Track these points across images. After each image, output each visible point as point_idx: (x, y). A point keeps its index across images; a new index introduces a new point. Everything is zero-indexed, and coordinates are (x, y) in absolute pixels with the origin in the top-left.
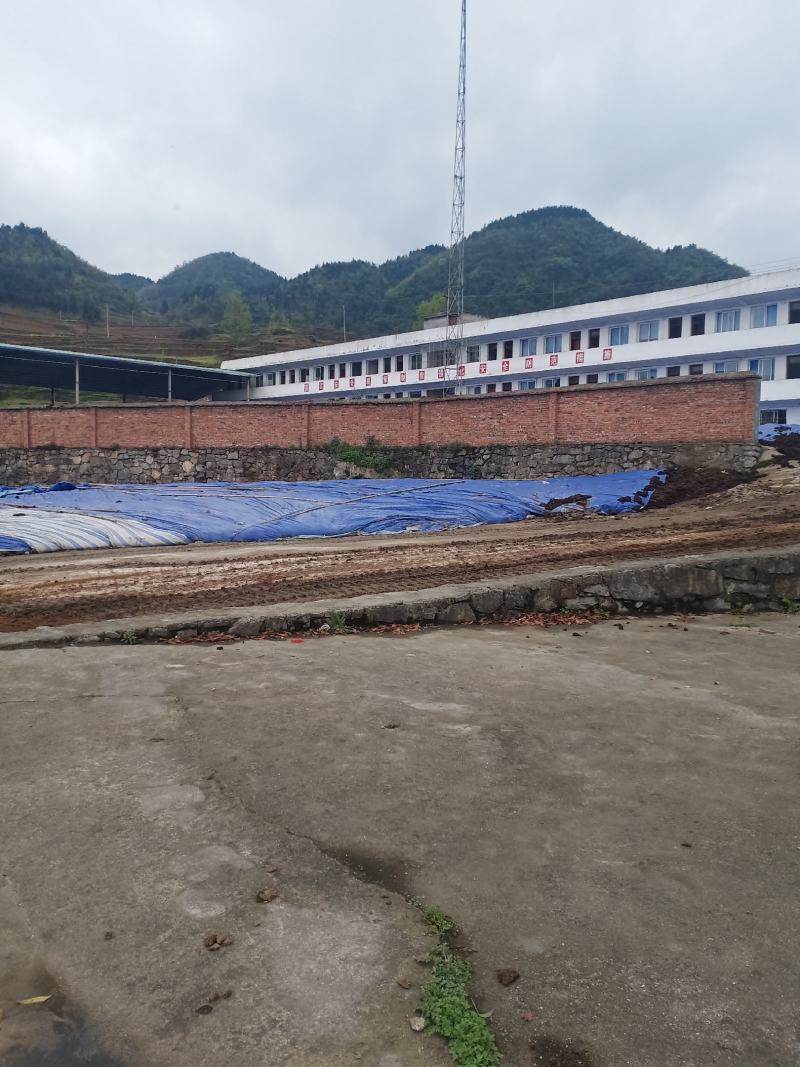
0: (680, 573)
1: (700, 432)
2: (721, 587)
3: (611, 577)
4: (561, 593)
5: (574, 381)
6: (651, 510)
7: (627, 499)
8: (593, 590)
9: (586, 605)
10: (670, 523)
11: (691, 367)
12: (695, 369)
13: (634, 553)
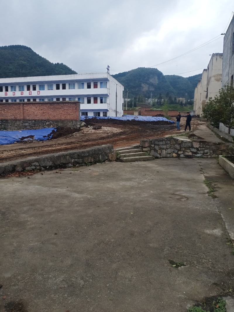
0: (59, 157)
1: (65, 117)
2: (70, 160)
3: (39, 159)
4: (24, 166)
5: (29, 100)
6: (52, 140)
7: (45, 136)
8: (34, 164)
9: (32, 169)
10: (57, 143)
11: (63, 98)
12: (64, 99)
13: (47, 152)
